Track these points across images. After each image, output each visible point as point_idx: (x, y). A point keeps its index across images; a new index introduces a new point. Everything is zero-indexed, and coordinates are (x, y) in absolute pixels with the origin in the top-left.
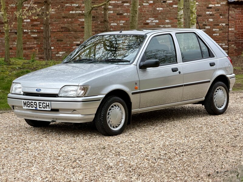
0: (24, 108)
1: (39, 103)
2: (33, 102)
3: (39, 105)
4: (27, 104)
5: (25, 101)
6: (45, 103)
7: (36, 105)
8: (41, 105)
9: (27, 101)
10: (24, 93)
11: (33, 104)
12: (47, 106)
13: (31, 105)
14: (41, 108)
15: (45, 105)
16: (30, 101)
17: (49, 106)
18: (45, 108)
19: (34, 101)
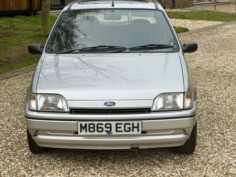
0: (79, 133)
1: (117, 124)
2: (102, 124)
3: (117, 128)
4: (88, 128)
5: (83, 123)
6: (129, 124)
7: (111, 128)
8: (120, 128)
9: (89, 123)
10: (70, 109)
11: (103, 126)
12: (133, 127)
13: (98, 128)
14: (122, 131)
15: (131, 126)
16: (96, 123)
17: (138, 127)
18: (129, 131)
19: (104, 123)
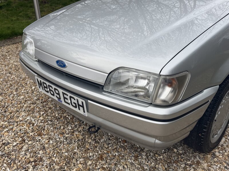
0: (39, 89)
1: (63, 93)
2: (52, 87)
4: (43, 86)
5: (39, 79)
7: (59, 95)
8: (67, 99)
9: (42, 81)
11: (53, 90)
12: (79, 105)
13: (50, 90)
14: (69, 104)
15: (76, 102)
17: (83, 107)
18: (76, 107)
